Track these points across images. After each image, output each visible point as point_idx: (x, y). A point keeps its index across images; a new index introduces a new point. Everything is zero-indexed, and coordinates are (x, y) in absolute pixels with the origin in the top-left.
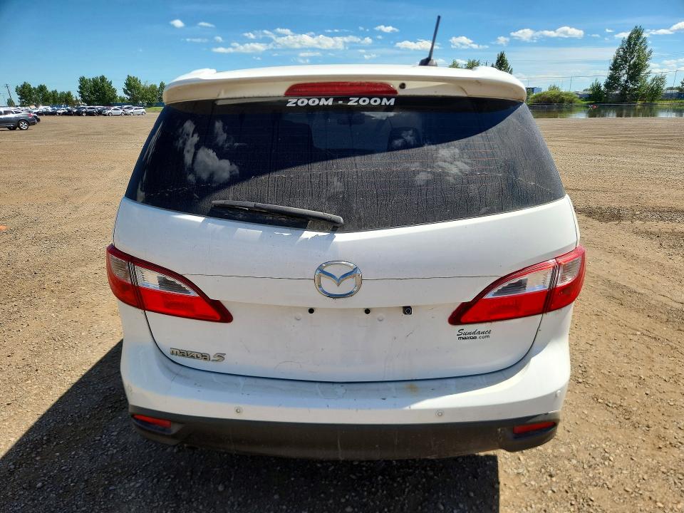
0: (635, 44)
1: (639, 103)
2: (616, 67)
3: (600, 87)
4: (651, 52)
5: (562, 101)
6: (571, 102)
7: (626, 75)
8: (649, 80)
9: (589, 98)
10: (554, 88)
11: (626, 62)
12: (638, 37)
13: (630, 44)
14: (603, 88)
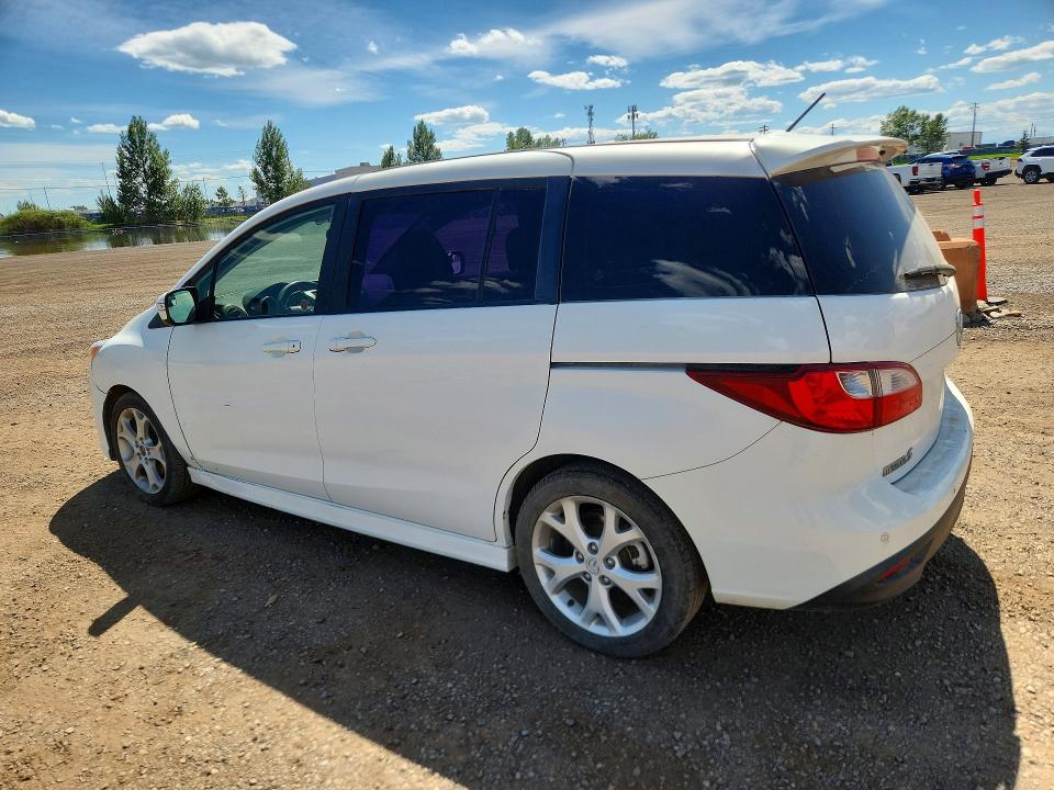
0: (142, 142)
1: (179, 223)
2: (124, 174)
3: (112, 203)
4: (166, 153)
5: (60, 226)
6: (76, 226)
7: (145, 185)
8: (180, 191)
9: (101, 218)
10: (27, 206)
11: (138, 166)
12: (142, 131)
13: (134, 142)
14: (117, 203)
